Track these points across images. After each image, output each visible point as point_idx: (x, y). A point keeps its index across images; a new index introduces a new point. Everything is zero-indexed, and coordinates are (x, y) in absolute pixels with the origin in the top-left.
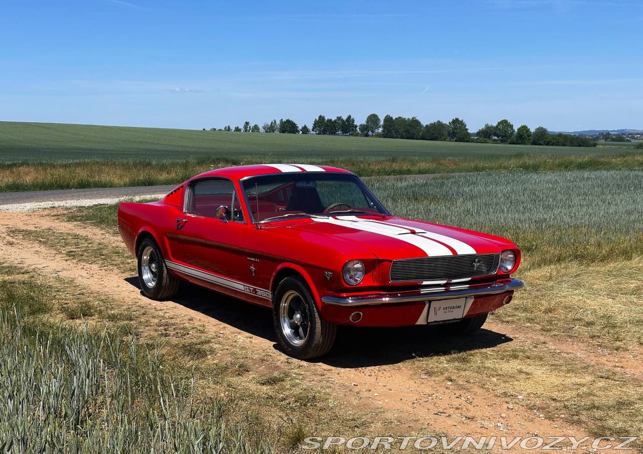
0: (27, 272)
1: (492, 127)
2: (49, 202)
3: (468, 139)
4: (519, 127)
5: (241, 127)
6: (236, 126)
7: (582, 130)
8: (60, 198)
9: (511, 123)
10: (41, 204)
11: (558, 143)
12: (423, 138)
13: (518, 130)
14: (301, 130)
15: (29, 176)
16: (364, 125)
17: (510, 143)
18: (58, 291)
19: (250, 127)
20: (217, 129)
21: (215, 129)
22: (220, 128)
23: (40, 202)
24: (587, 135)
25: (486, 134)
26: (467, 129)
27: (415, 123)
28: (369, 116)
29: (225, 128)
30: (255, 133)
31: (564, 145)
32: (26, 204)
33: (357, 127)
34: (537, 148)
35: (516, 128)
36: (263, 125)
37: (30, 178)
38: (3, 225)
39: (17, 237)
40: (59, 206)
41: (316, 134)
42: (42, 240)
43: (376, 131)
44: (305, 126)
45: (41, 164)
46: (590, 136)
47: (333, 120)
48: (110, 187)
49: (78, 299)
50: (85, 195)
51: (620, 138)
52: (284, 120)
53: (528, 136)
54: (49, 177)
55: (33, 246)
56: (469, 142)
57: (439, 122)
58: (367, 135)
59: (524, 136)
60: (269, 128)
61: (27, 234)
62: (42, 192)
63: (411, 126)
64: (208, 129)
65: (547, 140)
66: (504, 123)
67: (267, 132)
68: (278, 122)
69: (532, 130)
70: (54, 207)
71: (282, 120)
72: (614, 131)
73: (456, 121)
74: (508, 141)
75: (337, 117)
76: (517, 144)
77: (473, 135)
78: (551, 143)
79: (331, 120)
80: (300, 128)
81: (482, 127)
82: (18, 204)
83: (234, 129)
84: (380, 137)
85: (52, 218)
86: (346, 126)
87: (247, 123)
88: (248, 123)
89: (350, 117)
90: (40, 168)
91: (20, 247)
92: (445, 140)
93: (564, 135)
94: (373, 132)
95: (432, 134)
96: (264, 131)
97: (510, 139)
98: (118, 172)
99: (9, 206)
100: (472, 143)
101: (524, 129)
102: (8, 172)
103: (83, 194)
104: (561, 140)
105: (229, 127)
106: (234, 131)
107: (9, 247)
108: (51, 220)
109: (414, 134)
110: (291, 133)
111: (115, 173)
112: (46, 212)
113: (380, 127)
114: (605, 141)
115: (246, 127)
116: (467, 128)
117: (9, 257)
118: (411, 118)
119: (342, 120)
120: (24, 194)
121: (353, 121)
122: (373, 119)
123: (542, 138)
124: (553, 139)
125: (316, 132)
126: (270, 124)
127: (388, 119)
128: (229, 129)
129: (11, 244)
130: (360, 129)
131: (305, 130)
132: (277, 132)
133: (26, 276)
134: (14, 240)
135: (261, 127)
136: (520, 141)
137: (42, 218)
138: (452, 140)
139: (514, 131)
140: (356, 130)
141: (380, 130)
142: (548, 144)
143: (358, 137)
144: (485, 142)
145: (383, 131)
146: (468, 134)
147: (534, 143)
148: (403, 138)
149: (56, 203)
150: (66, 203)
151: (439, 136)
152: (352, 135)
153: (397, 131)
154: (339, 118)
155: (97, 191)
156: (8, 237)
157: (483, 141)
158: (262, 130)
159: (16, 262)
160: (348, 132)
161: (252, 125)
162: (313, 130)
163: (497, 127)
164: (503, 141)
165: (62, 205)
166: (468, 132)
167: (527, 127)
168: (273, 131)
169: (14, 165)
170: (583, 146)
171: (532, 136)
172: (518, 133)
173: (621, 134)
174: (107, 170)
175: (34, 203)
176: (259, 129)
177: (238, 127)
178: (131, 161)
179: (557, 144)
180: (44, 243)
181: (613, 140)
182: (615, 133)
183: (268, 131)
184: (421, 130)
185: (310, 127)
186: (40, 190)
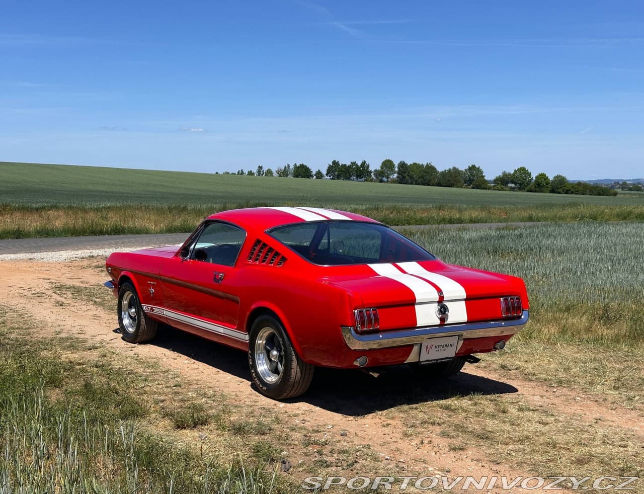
0: (94, 348)
1: (510, 174)
2: (86, 251)
3: (485, 187)
4: (537, 175)
5: (255, 171)
6: (249, 170)
7: (597, 179)
8: (96, 245)
9: (529, 171)
10: (77, 252)
11: (577, 191)
12: (439, 184)
13: (536, 178)
14: (315, 175)
15: (59, 221)
16: (378, 171)
17: (528, 191)
18: (146, 380)
19: (263, 171)
20: (230, 173)
21: (228, 173)
22: (233, 172)
23: (76, 250)
24: (603, 184)
25: (503, 181)
26: (484, 176)
27: (430, 169)
28: (384, 162)
29: (238, 172)
30: (269, 178)
31: (583, 194)
32: (62, 253)
33: (371, 173)
34: (555, 196)
35: (534, 176)
36: (277, 169)
37: (60, 222)
38: (44, 279)
39: (65, 296)
40: (98, 255)
41: (331, 179)
42: (97, 300)
43: (391, 177)
44: (319, 170)
45: (71, 208)
46: (605, 185)
47: (347, 165)
48: (146, 233)
49: (176, 393)
50: (123, 243)
51: (637, 187)
52: (298, 165)
53: (547, 184)
54: (80, 222)
55: (88, 308)
56: (486, 189)
57: (454, 168)
58: (381, 181)
59: (542, 184)
60: (283, 173)
61: (77, 292)
62: (75, 239)
63: (426, 172)
64: (221, 173)
65: (566, 188)
66: (523, 170)
67: (280, 176)
68: (292, 167)
69: (551, 178)
70: (93, 257)
71: (296, 164)
72: (630, 180)
73: (473, 168)
74: (527, 188)
75: (351, 163)
76: (536, 192)
77: (490, 182)
78: (569, 192)
79: (345, 165)
80: (314, 173)
81: (499, 174)
82: (53, 253)
83: (247, 173)
84: (394, 183)
85: (95, 269)
86: (360, 172)
87: (260, 168)
88: (262, 167)
89: (364, 162)
90: (70, 212)
91: (73, 309)
92: (461, 187)
93: (583, 184)
94: (388, 178)
95: (448, 181)
96: (278, 175)
97: (528, 187)
98: (153, 217)
99: (44, 255)
100: (489, 191)
101: (542, 176)
102: (36, 216)
103: (120, 241)
104: (581, 188)
105: (242, 170)
106: (247, 175)
107: (59, 309)
108: (96, 273)
109: (430, 181)
110: (305, 177)
111: (149, 219)
112: (85, 263)
113: (395, 173)
114: (622, 190)
115: (259, 172)
116: (484, 174)
117: (63, 323)
118: (425, 164)
119: (357, 165)
120: (57, 240)
121: (368, 166)
122: (388, 164)
123: (560, 186)
124: (573, 187)
125: (330, 177)
126: (283, 168)
127: (402, 165)
128: (242, 173)
129: (61, 305)
130: (374, 174)
131: (319, 175)
132: (290, 177)
133: (96, 353)
134: (63, 299)
135: (274, 171)
136: (538, 189)
137: (83, 270)
138: (469, 186)
139: (532, 179)
140: (371, 176)
141: (396, 175)
142: (567, 192)
143: (373, 183)
144: (502, 190)
145: (398, 177)
146: (486, 181)
147: (553, 191)
148: (419, 184)
149: (94, 251)
150: (105, 252)
151: (455, 183)
152: (366, 180)
153: (411, 177)
154: (354, 163)
155: (135, 238)
156: (55, 296)
157: (500, 189)
158: (275, 174)
159: (75, 331)
160: (362, 178)
161: (265, 169)
162: (327, 175)
163: (514, 175)
164: (521, 189)
165: (101, 255)
166: (485, 180)
167: (545, 175)
168: (287, 175)
169: (43, 208)
170: (603, 195)
171: (551, 184)
172: (536, 181)
173: (636, 183)
174: (140, 214)
175: (70, 251)
176: (272, 174)
177: (251, 171)
178: (165, 205)
179: (577, 193)
180: (101, 304)
181: (630, 189)
182: (630, 182)
183: (282, 175)
184: (437, 177)
185: (324, 172)
186: (72, 236)
